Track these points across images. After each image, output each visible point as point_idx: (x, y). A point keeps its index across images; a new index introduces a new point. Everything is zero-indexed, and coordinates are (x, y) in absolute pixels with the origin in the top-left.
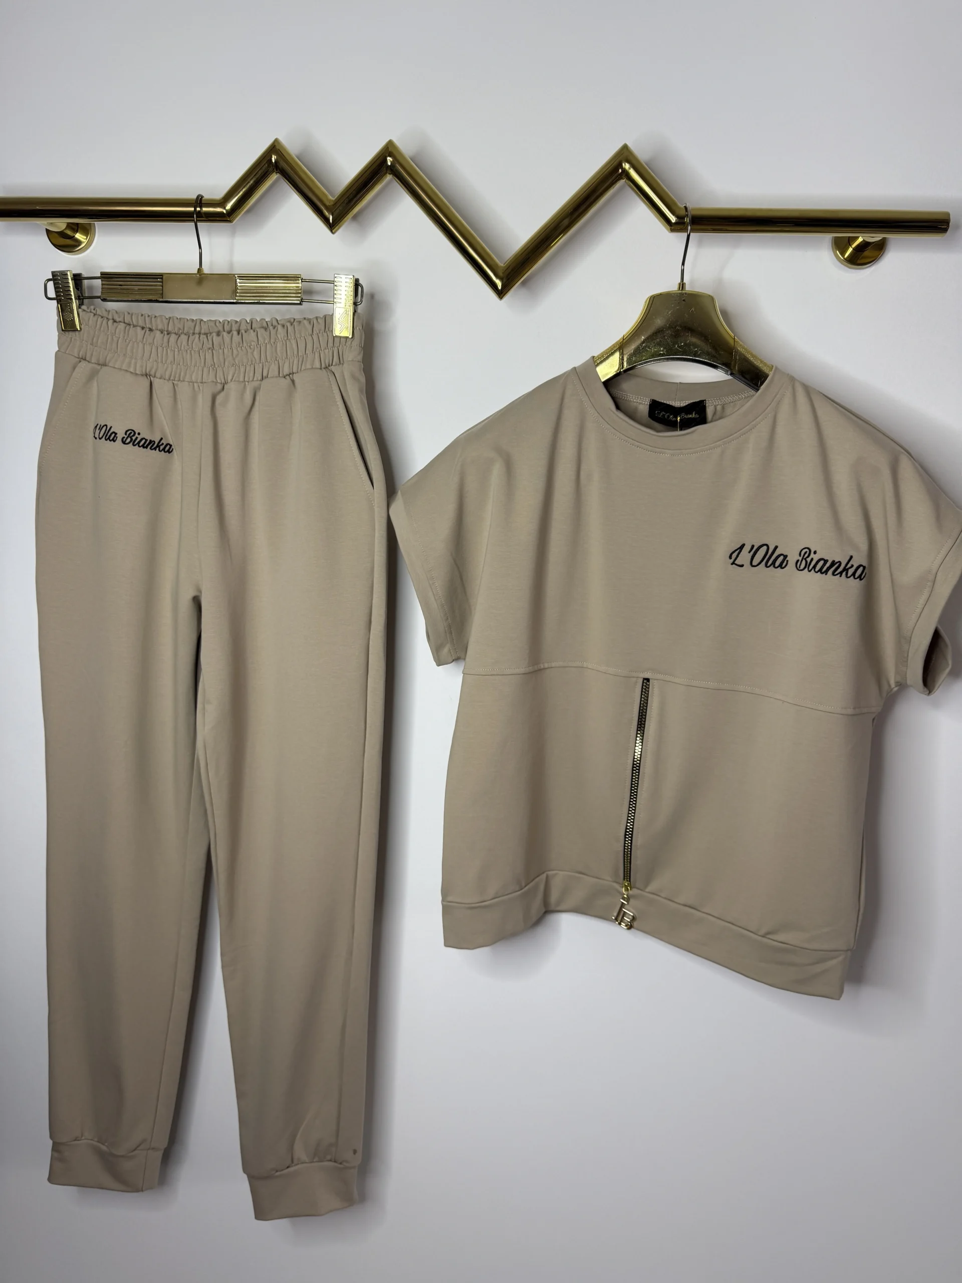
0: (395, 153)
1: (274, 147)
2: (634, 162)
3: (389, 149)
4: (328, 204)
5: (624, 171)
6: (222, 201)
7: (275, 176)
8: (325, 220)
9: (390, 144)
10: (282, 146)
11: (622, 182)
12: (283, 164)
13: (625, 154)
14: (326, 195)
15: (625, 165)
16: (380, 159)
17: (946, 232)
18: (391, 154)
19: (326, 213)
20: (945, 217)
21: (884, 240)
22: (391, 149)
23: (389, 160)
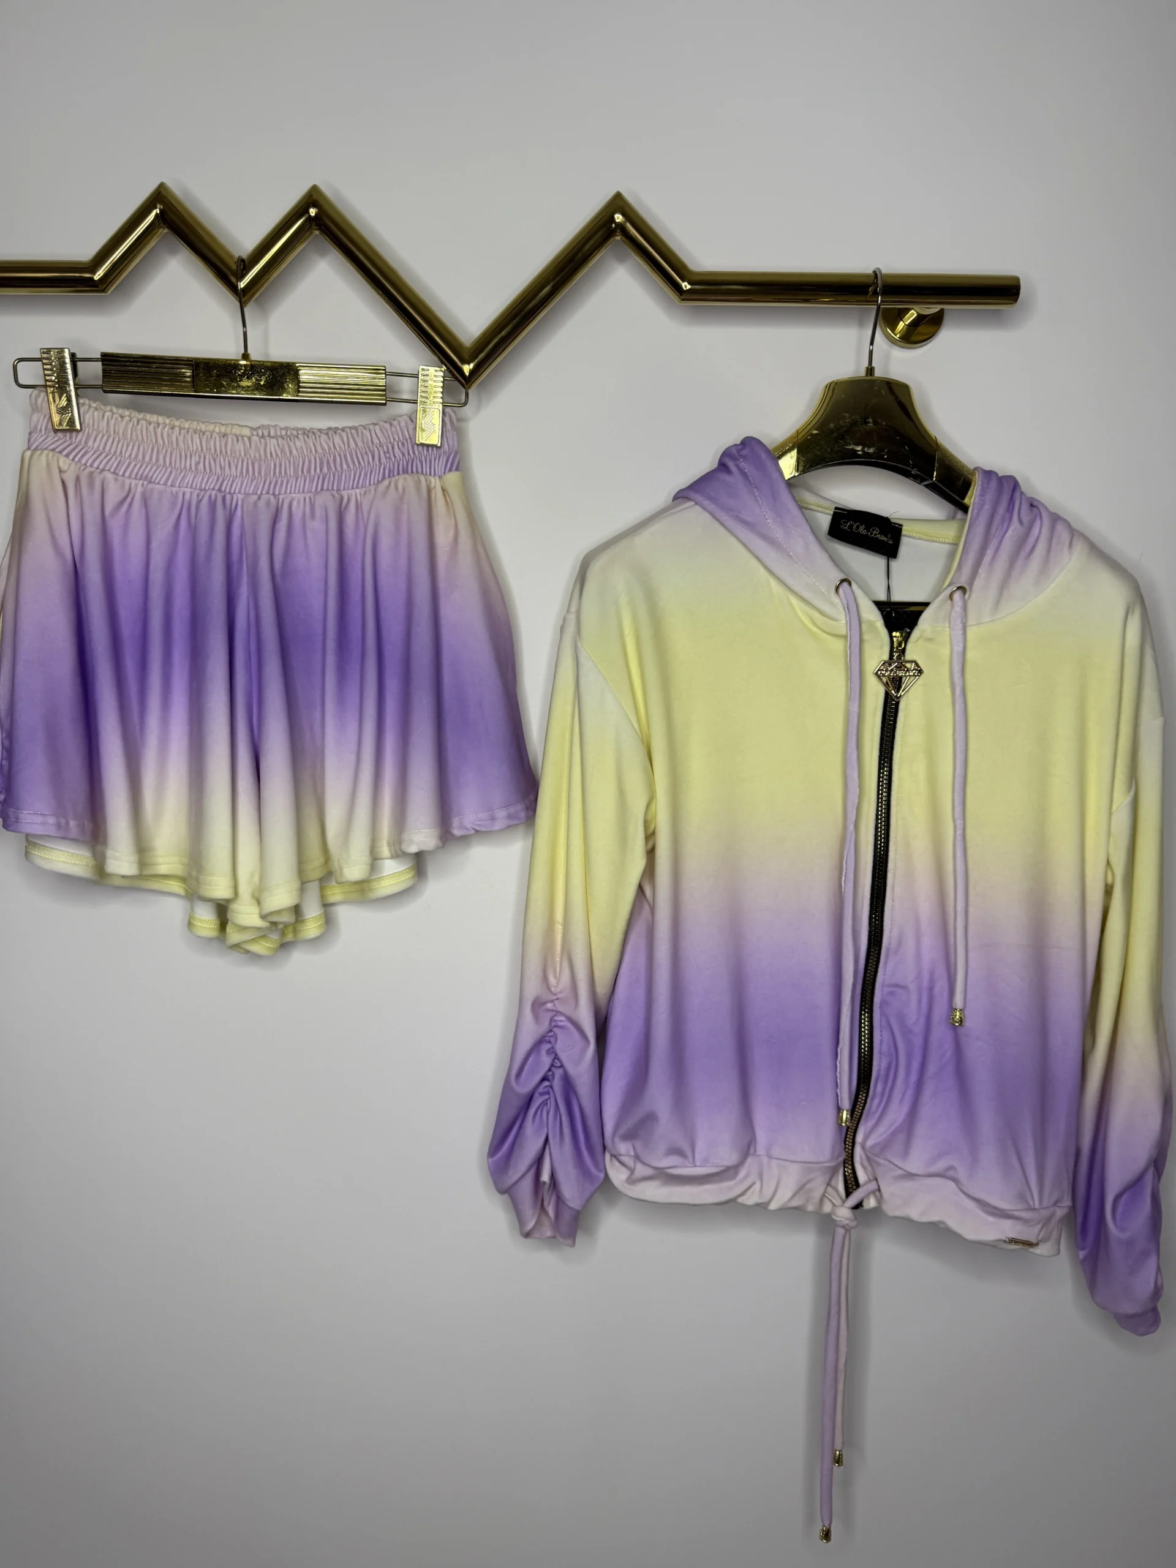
0: (321, 201)
1: (159, 194)
2: (631, 215)
3: (313, 198)
4: (234, 267)
5: (618, 224)
6: (92, 265)
7: (164, 231)
8: (233, 288)
10: (170, 193)
11: (617, 240)
12: (170, 215)
13: (618, 203)
14: (231, 256)
15: (619, 218)
16: (300, 210)
17: (1016, 300)
18: (314, 205)
19: (233, 280)
20: (1013, 283)
21: (942, 312)
22: (315, 197)
23: (313, 212)
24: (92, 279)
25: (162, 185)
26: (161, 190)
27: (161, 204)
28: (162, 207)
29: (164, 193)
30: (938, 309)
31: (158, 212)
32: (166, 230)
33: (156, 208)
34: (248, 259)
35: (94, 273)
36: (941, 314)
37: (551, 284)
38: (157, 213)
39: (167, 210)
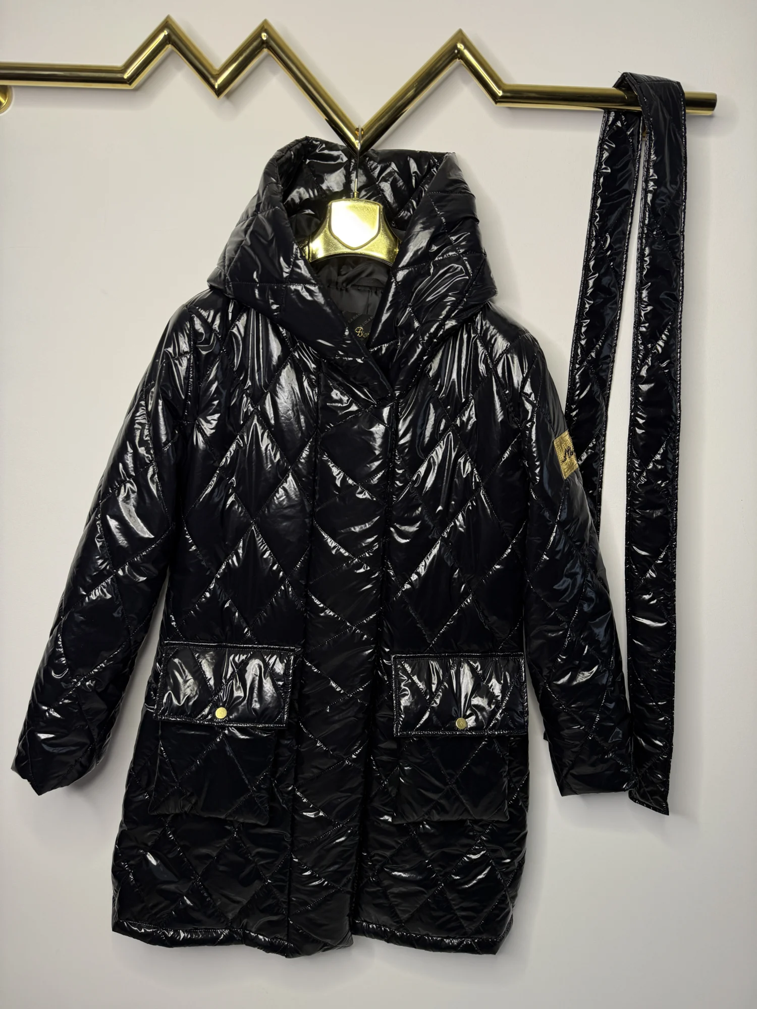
0: (270, 31)
1: (166, 22)
2: (468, 44)
3: (264, 27)
4: (214, 73)
5: (459, 51)
6: (123, 68)
7: (169, 47)
8: (212, 86)
9: (265, 22)
10: (174, 23)
11: (457, 61)
12: (174, 37)
13: (460, 37)
14: (211, 66)
15: (460, 46)
16: (257, 35)
17: (713, 110)
18: (266, 31)
19: (212, 81)
20: (712, 98)
22: (266, 27)
23: (264, 36)
24: (123, 78)
25: (168, 17)
26: (168, 20)
27: (168, 29)
28: (168, 31)
29: (170, 22)
31: (166, 33)
32: (171, 47)
33: (164, 31)
35: (124, 74)
37: (414, 89)
38: (165, 35)
39: (171, 33)
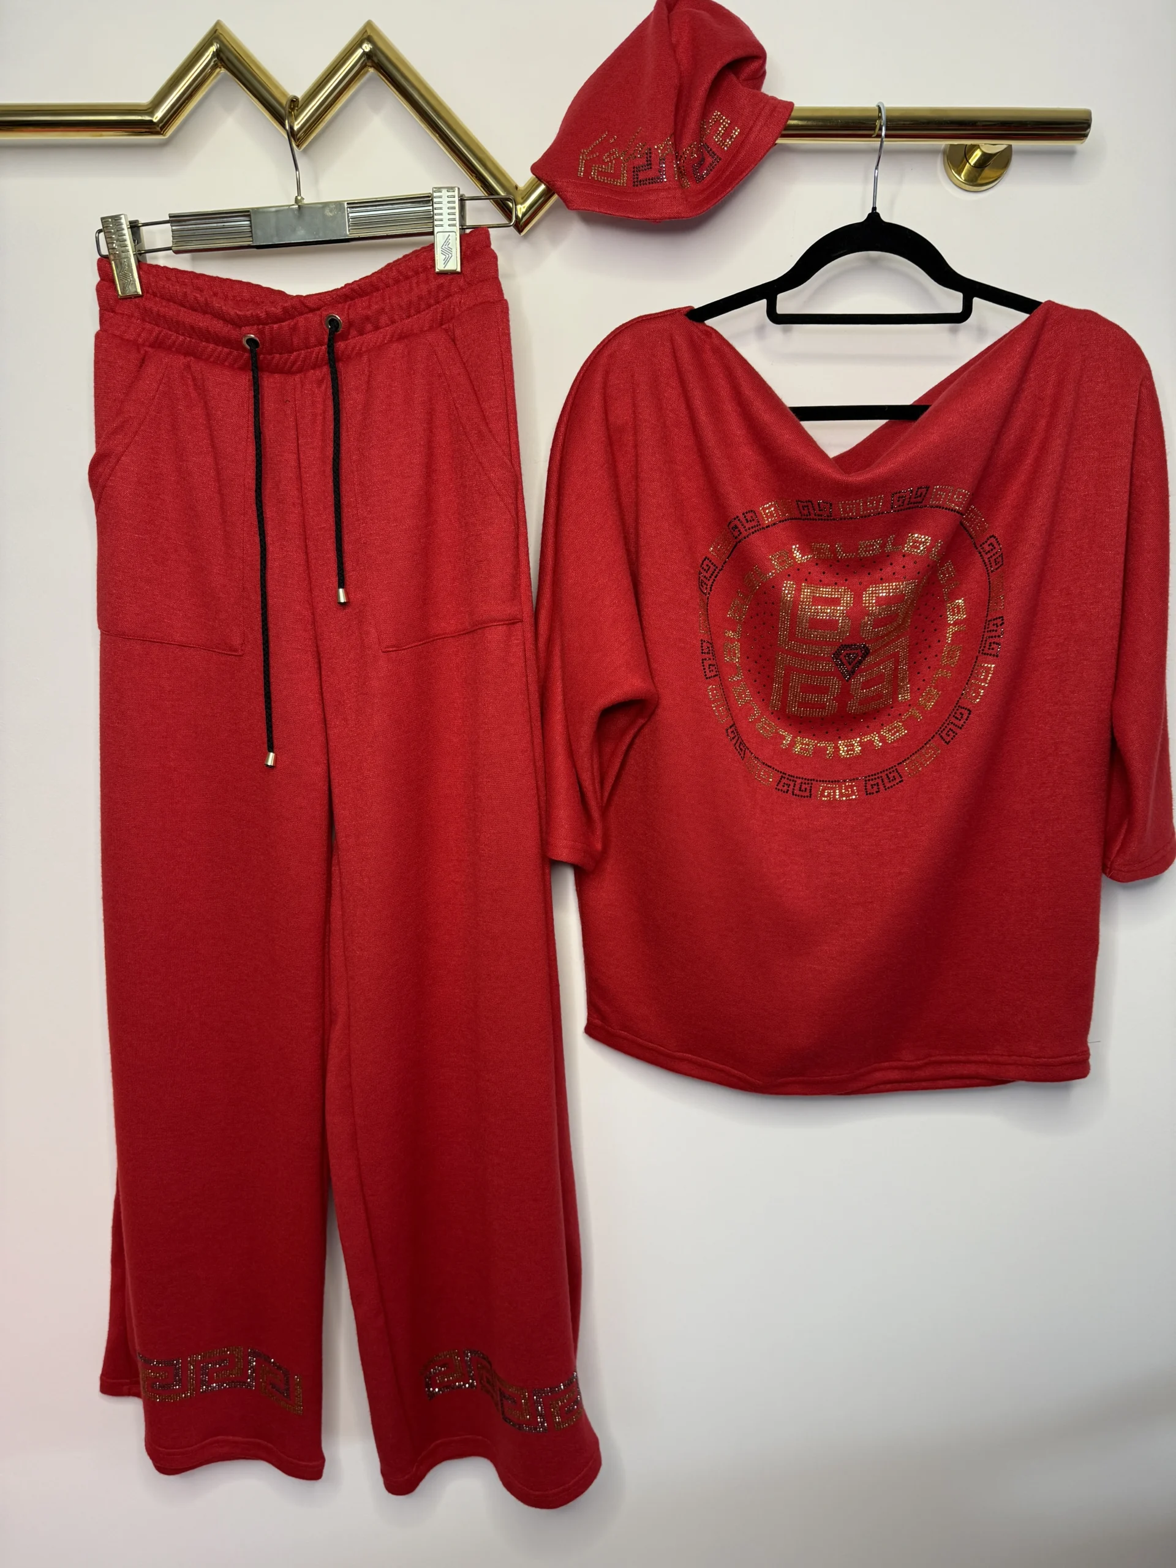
0: (376, 39)
1: (215, 32)
3: (367, 34)
6: (151, 106)
7: (220, 71)
8: (289, 130)
9: (369, 24)
10: (226, 31)
12: (226, 54)
14: (284, 94)
16: (355, 45)
17: (1086, 136)
18: (369, 39)
19: (289, 120)
20: (1084, 116)
21: (1010, 146)
22: (369, 32)
23: (367, 47)
24: (151, 121)
25: (218, 23)
26: (218, 28)
27: (217, 43)
28: (218, 46)
29: (220, 31)
30: (1005, 146)
31: (215, 50)
32: (223, 71)
33: (211, 45)
34: (303, 99)
35: (152, 116)
36: (1008, 151)
38: (213, 52)
39: (222, 47)
